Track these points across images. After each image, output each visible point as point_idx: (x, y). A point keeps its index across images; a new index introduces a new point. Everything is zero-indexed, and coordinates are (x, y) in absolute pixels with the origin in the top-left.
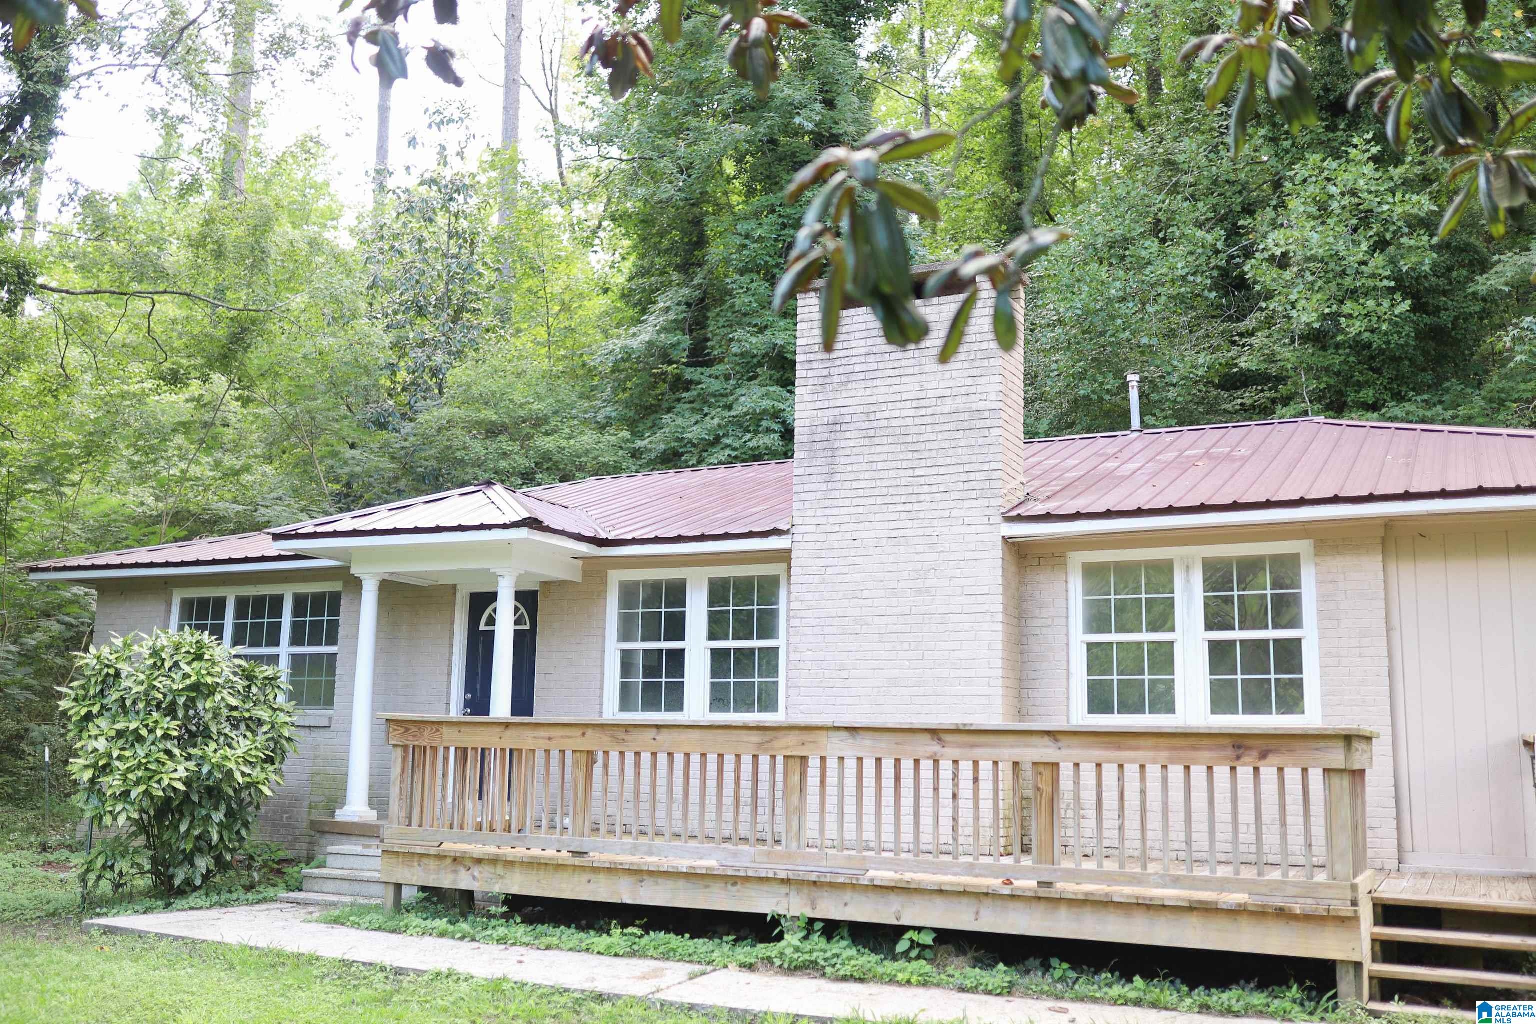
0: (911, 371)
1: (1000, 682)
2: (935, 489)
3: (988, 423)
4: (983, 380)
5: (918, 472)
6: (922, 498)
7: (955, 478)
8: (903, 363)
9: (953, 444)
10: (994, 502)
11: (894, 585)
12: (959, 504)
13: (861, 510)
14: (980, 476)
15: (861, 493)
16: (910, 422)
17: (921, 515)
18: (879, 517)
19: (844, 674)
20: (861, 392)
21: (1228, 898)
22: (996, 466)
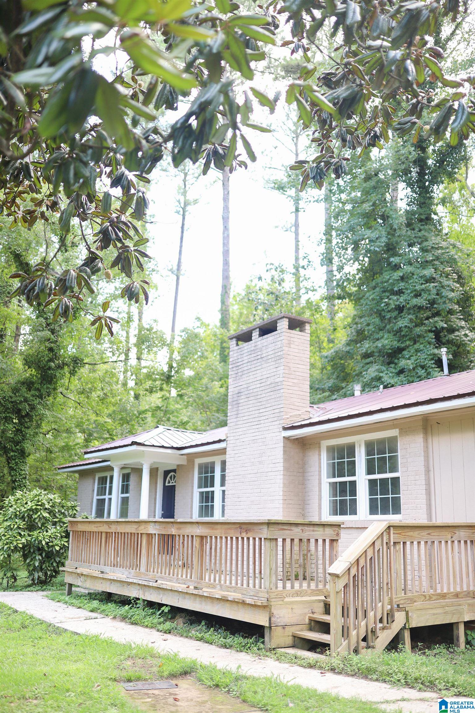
0: (259, 368)
1: (281, 502)
2: (264, 418)
3: (280, 387)
4: (279, 369)
5: (261, 411)
6: (262, 422)
7: (270, 412)
8: (257, 365)
9: (270, 398)
10: (281, 422)
11: (253, 460)
12: (271, 424)
13: (245, 429)
14: (277, 411)
15: (245, 422)
16: (258, 389)
17: (261, 429)
18: (250, 431)
19: (239, 500)
20: (246, 379)
21: (232, 595)
22: (282, 406)
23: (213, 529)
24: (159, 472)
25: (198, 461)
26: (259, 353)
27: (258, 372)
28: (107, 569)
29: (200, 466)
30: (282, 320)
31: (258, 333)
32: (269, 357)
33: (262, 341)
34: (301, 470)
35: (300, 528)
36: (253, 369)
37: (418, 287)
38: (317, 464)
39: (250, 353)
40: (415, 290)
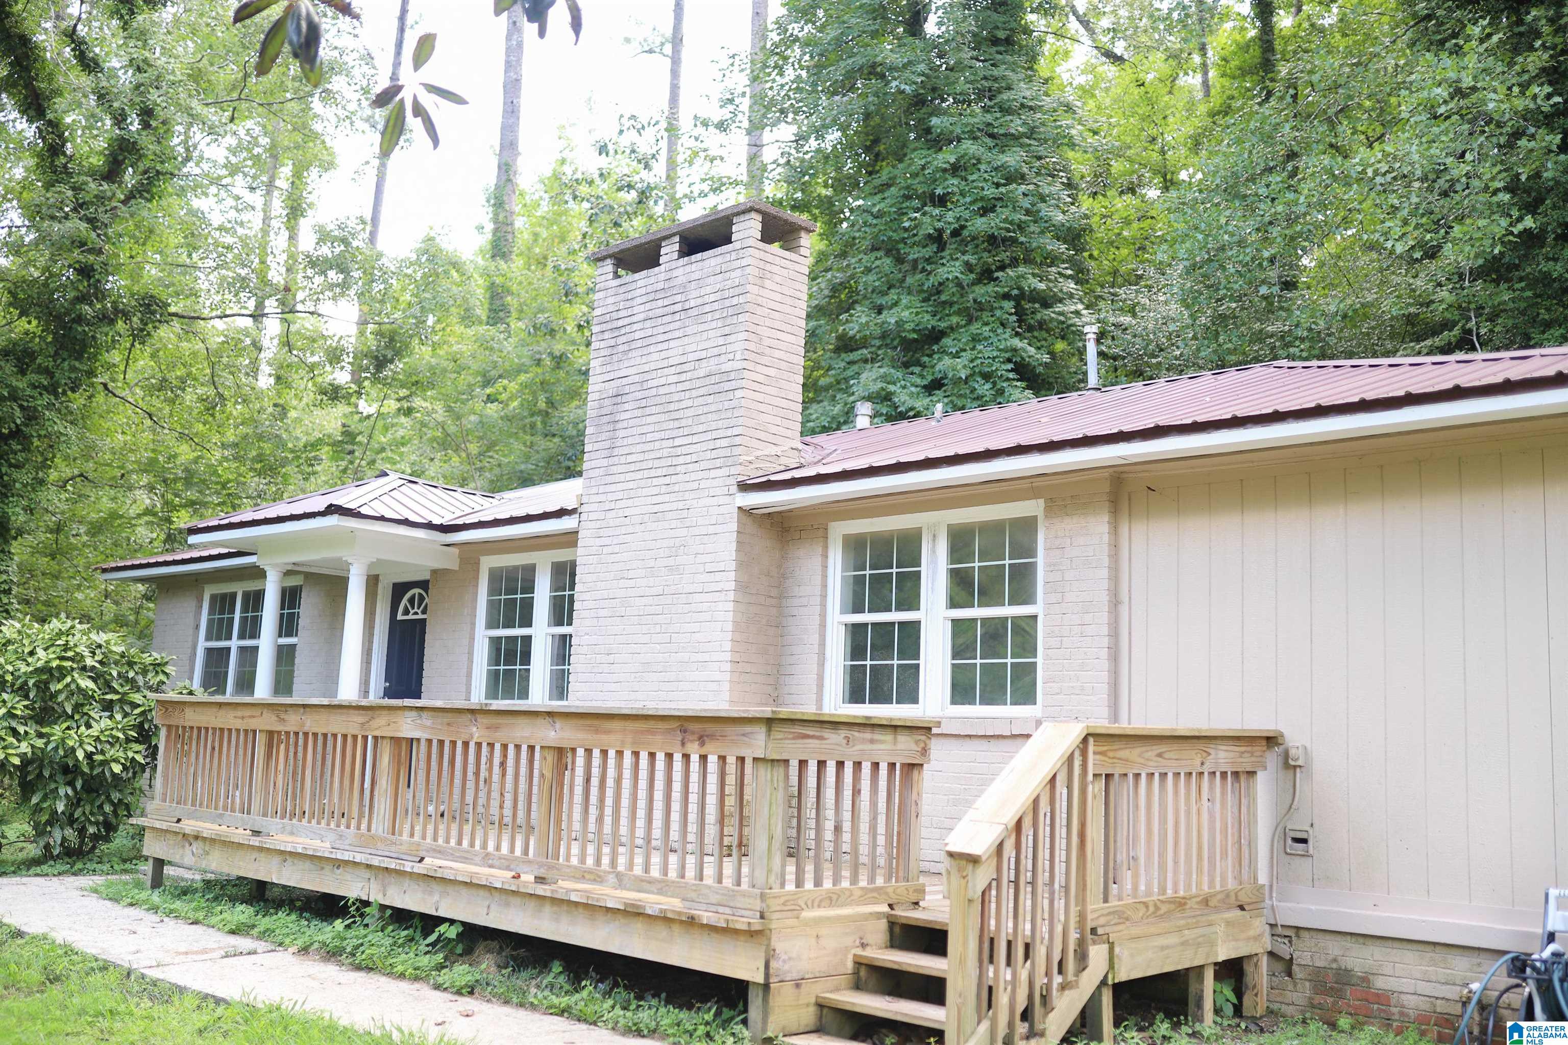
0: (677, 334)
1: (728, 667)
2: (688, 459)
3: (734, 385)
4: (732, 338)
5: (678, 442)
6: (679, 469)
7: (704, 446)
8: (672, 326)
9: (706, 409)
10: (734, 470)
11: (652, 563)
12: (705, 474)
13: (631, 485)
14: (724, 443)
15: (633, 467)
16: (673, 388)
17: (676, 488)
18: (645, 492)
19: (611, 658)
20: (638, 360)
21: (654, 902)
22: (736, 431)
23: (597, 731)
24: (380, 586)
25: (489, 562)
26: (678, 298)
27: (672, 344)
28: (272, 824)
29: (495, 576)
30: (747, 216)
31: (677, 247)
32: (707, 308)
33: (688, 269)
34: (774, 593)
35: (843, 733)
36: (661, 338)
37: (990, 192)
38: (818, 579)
39: (652, 296)
40: (982, 199)
